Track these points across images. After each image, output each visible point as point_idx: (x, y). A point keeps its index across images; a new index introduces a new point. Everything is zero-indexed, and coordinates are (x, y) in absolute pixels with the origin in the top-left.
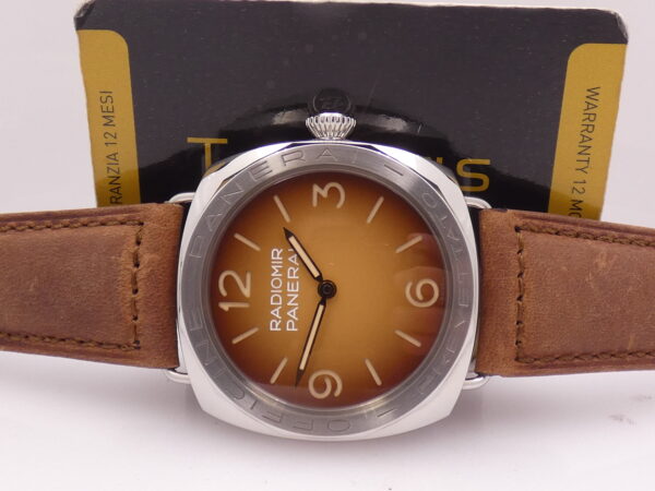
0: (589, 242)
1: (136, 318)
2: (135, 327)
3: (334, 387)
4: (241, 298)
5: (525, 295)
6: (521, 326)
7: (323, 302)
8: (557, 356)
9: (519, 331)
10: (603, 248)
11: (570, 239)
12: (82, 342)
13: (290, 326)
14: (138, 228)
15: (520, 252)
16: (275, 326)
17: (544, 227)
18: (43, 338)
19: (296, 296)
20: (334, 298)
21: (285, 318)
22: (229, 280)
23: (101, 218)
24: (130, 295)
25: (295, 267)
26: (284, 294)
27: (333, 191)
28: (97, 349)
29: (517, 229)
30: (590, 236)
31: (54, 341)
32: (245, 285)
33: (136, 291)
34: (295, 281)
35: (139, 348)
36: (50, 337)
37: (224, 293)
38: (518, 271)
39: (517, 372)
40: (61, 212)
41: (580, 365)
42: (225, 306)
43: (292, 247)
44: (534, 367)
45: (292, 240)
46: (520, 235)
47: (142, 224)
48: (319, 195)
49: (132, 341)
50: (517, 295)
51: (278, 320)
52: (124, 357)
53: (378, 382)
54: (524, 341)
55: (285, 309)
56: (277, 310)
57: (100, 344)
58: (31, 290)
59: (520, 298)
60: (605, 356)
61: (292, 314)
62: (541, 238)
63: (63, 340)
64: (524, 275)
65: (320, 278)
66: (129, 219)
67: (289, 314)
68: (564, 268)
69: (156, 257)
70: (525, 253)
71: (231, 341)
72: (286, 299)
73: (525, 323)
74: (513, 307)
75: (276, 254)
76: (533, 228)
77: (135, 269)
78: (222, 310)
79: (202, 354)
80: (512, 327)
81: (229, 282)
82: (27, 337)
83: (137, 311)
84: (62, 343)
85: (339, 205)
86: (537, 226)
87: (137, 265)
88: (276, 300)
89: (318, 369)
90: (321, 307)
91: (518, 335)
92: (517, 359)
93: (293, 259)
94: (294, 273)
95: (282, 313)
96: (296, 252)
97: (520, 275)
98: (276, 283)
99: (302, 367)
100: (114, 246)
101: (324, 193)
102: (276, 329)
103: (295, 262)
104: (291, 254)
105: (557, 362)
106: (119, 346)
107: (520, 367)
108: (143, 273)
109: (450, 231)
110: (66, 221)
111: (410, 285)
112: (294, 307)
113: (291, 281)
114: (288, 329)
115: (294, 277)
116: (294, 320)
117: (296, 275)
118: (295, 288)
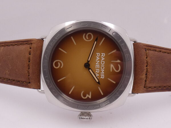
0: (11, 78)
3: (85, 36)
4: (113, 63)
8: (21, 45)
10: (7, 76)
11: (16, 79)
13: (98, 54)
16: (103, 55)
17: (23, 83)
21: (100, 57)
25: (97, 73)
26: (100, 65)
30: (11, 80)
34: (97, 68)
35: (145, 49)
37: (119, 65)
47: (144, 87)
48: (89, 95)
49: (147, 51)
50: (30, 62)
54: (29, 49)
55: (100, 60)
60: (9, 45)
61: (98, 58)
62: (23, 80)
64: (28, 69)
65: (89, 69)
69: (141, 77)
70: (27, 75)
71: (117, 51)
72: (100, 63)
73: (28, 54)
74: (31, 59)
78: (120, 60)
80: (32, 53)
81: (117, 69)
83: (146, 60)
85: (82, 92)
87: (146, 74)
88: (103, 63)
90: (89, 60)
92: (32, 44)
93: (97, 75)
94: (97, 71)
95: (101, 59)
96: (96, 77)
98: (103, 68)
102: (103, 54)
103: (97, 74)
104: (98, 77)
109: (48, 83)
111: (62, 67)
112: (97, 60)
113: (98, 68)
114: (99, 54)
115: (97, 70)
116: (97, 56)
117: (96, 70)
118: (97, 66)
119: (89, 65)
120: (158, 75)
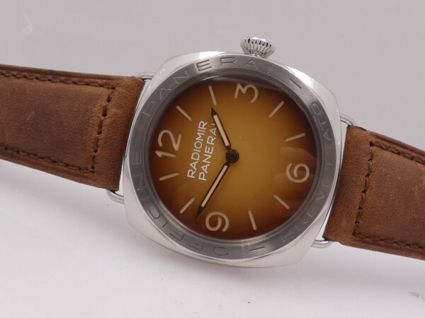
0: (419, 165)
1: (96, 151)
2: (94, 157)
3: (223, 225)
4: (172, 151)
5: (368, 190)
6: (361, 211)
7: (227, 164)
8: (382, 238)
9: (359, 215)
11: (406, 160)
12: (55, 162)
13: (202, 177)
14: (111, 91)
15: (370, 160)
16: (191, 174)
17: (390, 147)
18: (29, 155)
19: (210, 157)
20: (236, 163)
21: (199, 170)
22: (166, 136)
23: (87, 80)
24: (95, 134)
25: (214, 136)
26: (202, 153)
27: (250, 91)
28: (65, 169)
29: (372, 144)
30: (420, 161)
31: (36, 157)
32: (176, 143)
33: (100, 133)
34: (211, 146)
35: (93, 172)
36: (34, 155)
37: (160, 144)
38: (366, 172)
39: (352, 242)
41: (397, 249)
42: (159, 154)
43: (215, 123)
44: (365, 242)
45: (216, 117)
46: (373, 148)
47: (114, 88)
48: (240, 91)
49: (90, 166)
50: (363, 189)
51: (194, 170)
52: (83, 177)
53: (255, 228)
54: (361, 222)
55: (200, 164)
56: (195, 163)
57: (67, 165)
58: (28, 119)
59: (364, 192)
60: (415, 246)
61: (205, 168)
62: (387, 154)
63: (43, 158)
64: (370, 177)
65: (229, 148)
66: (106, 84)
67: (202, 168)
68: (399, 178)
69: (120, 112)
70: (374, 161)
71: (159, 178)
72: (203, 157)
73: (365, 209)
74: (358, 197)
75: (202, 125)
76: (383, 146)
77: (103, 118)
78: (157, 156)
79: (137, 183)
80: (355, 210)
81: (166, 137)
82: (18, 152)
83: (97, 146)
84: (41, 160)
85: (253, 101)
86: (386, 146)
87: (105, 115)
88: (196, 156)
89: (215, 211)
90: (226, 167)
91: (358, 216)
92: (354, 234)
93: (213, 131)
94: (211, 140)
95: (198, 166)
96: (216, 126)
97: (368, 175)
98: (198, 145)
99: (203, 205)
100: (92, 100)
101: (244, 91)
102: (192, 177)
103: (214, 133)
104: (213, 127)
105: (382, 242)
106: (80, 169)
107: (355, 240)
108: (107, 121)
109: (326, 133)
110: (63, 78)
111: (290, 165)
113: (209, 145)
114: (199, 178)
115: (211, 143)
116: (205, 173)
117: (213, 142)
118: (210, 151)
119: (227, 156)
120: (75, 109)
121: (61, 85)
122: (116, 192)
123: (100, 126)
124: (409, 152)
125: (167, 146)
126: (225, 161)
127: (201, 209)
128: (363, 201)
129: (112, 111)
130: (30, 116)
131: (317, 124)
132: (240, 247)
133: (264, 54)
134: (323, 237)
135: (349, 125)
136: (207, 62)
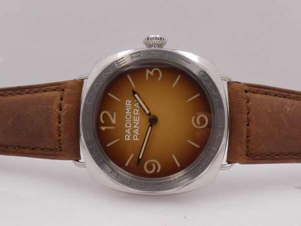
0: (282, 99)
1: (60, 136)
2: (60, 140)
3: (157, 168)
4: (111, 125)
5: (250, 123)
6: (249, 138)
7: (151, 126)
8: (267, 154)
9: (248, 141)
10: (289, 101)
11: (272, 97)
12: (33, 149)
13: (135, 138)
14: (62, 92)
15: (248, 102)
16: (127, 138)
17: (259, 91)
18: (15, 148)
19: (138, 123)
20: (156, 124)
21: (133, 134)
22: (105, 115)
23: (44, 88)
24: (57, 124)
25: (138, 109)
26: (132, 122)
27: (156, 73)
28: (41, 152)
29: (246, 91)
30: (282, 96)
31: (20, 148)
32: (113, 118)
33: (60, 122)
34: (137, 116)
35: (61, 150)
36: (18, 147)
37: (102, 122)
38: (247, 111)
39: (248, 161)
40: (25, 86)
41: (279, 159)
42: (103, 128)
43: (136, 99)
44: (256, 159)
45: (136, 95)
46: (248, 94)
47: (63, 90)
48: (149, 73)
49: (58, 147)
50: (247, 123)
51: (129, 135)
52: (54, 155)
53: (179, 165)
54: (250, 146)
56: (129, 130)
57: (42, 149)
58: (10, 123)
59: (248, 125)
60: (291, 155)
61: (136, 132)
62: (258, 96)
63: (24, 148)
64: (250, 114)
65: (150, 114)
66: (57, 88)
67: (134, 132)
68: (270, 110)
69: (70, 105)
70: (250, 103)
71: (106, 145)
72: (133, 125)
73: (251, 137)
74: (245, 129)
75: (128, 103)
77: (60, 112)
78: (102, 130)
79: (92, 151)
80: (244, 139)
82: (7, 147)
83: (60, 132)
84: (24, 149)
85: (159, 79)
86: (256, 90)
87: (61, 110)
88: (128, 125)
89: (149, 159)
90: (150, 128)
91: (247, 143)
92: (247, 155)
93: (136, 105)
94: (137, 112)
95: (131, 131)
96: (138, 101)
97: (248, 113)
98: (128, 117)
99: (140, 157)
100: (50, 101)
101: (152, 73)
102: (128, 139)
103: (137, 107)
105: (268, 157)
106: (52, 150)
107: (249, 159)
108: (63, 113)
109: (213, 91)
110: (27, 90)
111: (194, 117)
112: (137, 128)
113: (136, 116)
115: (137, 114)
116: (137, 135)
118: (137, 119)
119: (150, 120)
120: (40, 110)
121: (27, 96)
122: (80, 161)
123: (59, 118)
124: (273, 91)
125: (108, 122)
126: (149, 124)
127: (139, 160)
128: (248, 131)
129: (65, 106)
130: (10, 120)
131: (205, 85)
132: (171, 181)
133: (160, 45)
134: (227, 161)
135: (228, 82)
136: (123, 59)
